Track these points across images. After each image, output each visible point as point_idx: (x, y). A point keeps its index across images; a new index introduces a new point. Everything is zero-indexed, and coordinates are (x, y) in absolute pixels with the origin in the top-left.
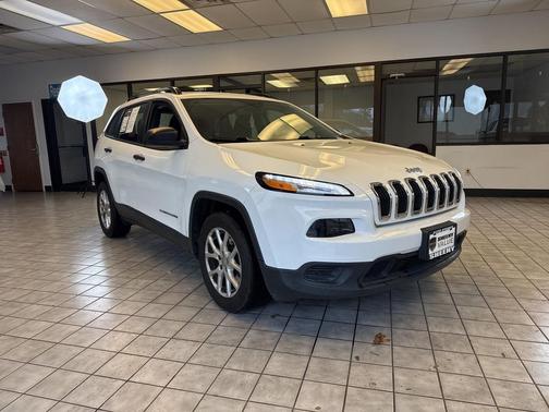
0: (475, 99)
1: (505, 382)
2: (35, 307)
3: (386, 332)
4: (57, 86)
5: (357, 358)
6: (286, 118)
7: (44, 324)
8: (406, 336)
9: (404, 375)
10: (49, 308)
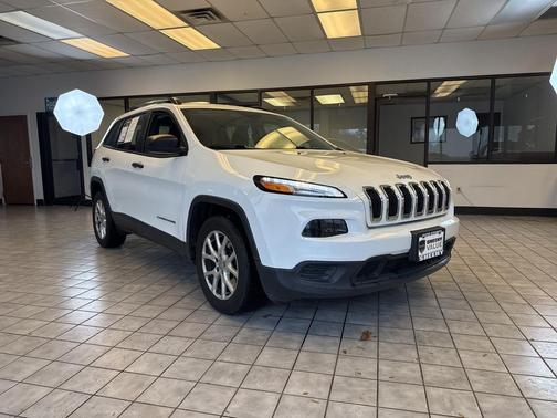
0: (468, 122)
1: (482, 372)
2: (29, 308)
3: (373, 330)
4: (54, 100)
5: (345, 352)
6: (283, 131)
7: (38, 323)
8: (392, 333)
9: (388, 366)
10: (43, 309)
